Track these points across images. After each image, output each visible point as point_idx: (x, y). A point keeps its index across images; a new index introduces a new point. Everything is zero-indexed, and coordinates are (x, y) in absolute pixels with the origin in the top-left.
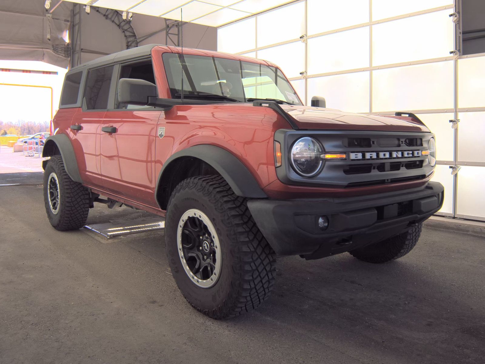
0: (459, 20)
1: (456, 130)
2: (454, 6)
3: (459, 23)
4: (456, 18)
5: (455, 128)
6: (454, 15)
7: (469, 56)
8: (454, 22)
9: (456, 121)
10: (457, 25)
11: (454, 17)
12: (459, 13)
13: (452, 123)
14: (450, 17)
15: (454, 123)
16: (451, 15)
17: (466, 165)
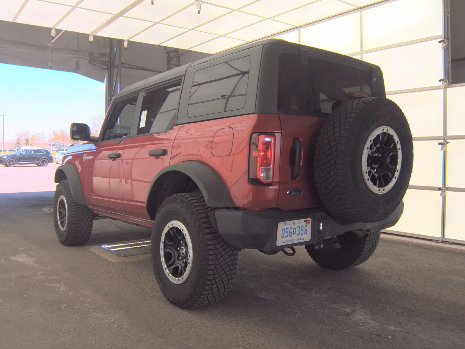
0: (448, 46)
1: (445, 153)
2: (443, 36)
3: (448, 49)
4: (445, 45)
5: (444, 151)
6: (443, 41)
7: (457, 85)
8: (443, 48)
9: (445, 144)
10: (446, 51)
11: (443, 43)
12: (448, 39)
13: (441, 145)
14: (439, 43)
15: (443, 145)
16: (440, 42)
17: (455, 191)
